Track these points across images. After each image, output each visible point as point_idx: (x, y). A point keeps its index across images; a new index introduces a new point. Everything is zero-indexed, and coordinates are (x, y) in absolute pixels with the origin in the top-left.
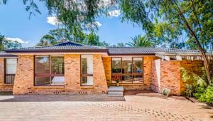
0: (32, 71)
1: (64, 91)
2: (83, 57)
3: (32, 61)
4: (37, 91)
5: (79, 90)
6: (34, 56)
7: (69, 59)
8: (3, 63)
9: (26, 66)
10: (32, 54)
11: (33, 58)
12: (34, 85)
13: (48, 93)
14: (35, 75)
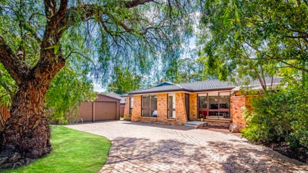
0: (140, 106)
1: (157, 121)
2: (169, 95)
3: (140, 99)
4: (142, 120)
5: (166, 121)
6: (142, 96)
7: (160, 97)
8: (129, 100)
9: (137, 103)
10: (140, 95)
11: (140, 97)
12: (141, 116)
13: (148, 122)
14: (142, 109)
